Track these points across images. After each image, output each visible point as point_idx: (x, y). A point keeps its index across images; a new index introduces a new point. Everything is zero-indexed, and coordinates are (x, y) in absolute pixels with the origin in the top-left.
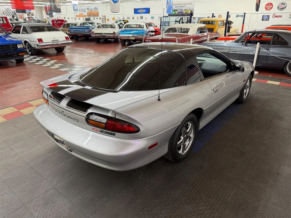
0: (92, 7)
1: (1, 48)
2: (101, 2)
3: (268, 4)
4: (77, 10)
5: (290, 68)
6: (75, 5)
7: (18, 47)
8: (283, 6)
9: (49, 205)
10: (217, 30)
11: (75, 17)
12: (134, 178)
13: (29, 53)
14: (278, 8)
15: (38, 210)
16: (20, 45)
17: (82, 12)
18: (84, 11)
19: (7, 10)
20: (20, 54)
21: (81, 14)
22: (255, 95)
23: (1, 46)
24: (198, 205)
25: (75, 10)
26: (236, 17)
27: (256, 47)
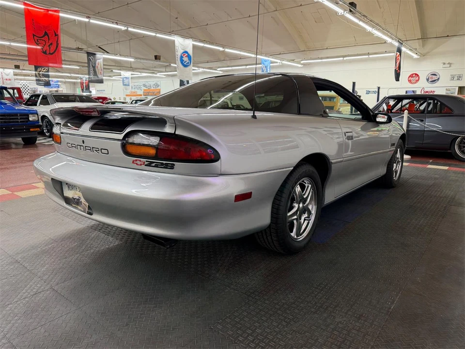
0: (151, 82)
1: (1, 119)
2: (164, 75)
3: (413, 75)
4: (129, 85)
5: (460, 148)
6: (126, 78)
7: (30, 119)
8: (435, 78)
9: (37, 313)
10: (339, 109)
11: (125, 97)
12: (207, 276)
13: (47, 134)
14: (428, 80)
15: (12, 322)
16: (33, 116)
17: (136, 90)
18: (140, 88)
19: (24, 86)
20: (31, 130)
21: (134, 93)
22: (411, 179)
23: (2, 116)
24: (332, 316)
25: (125, 85)
26: (367, 93)
27: (403, 117)
